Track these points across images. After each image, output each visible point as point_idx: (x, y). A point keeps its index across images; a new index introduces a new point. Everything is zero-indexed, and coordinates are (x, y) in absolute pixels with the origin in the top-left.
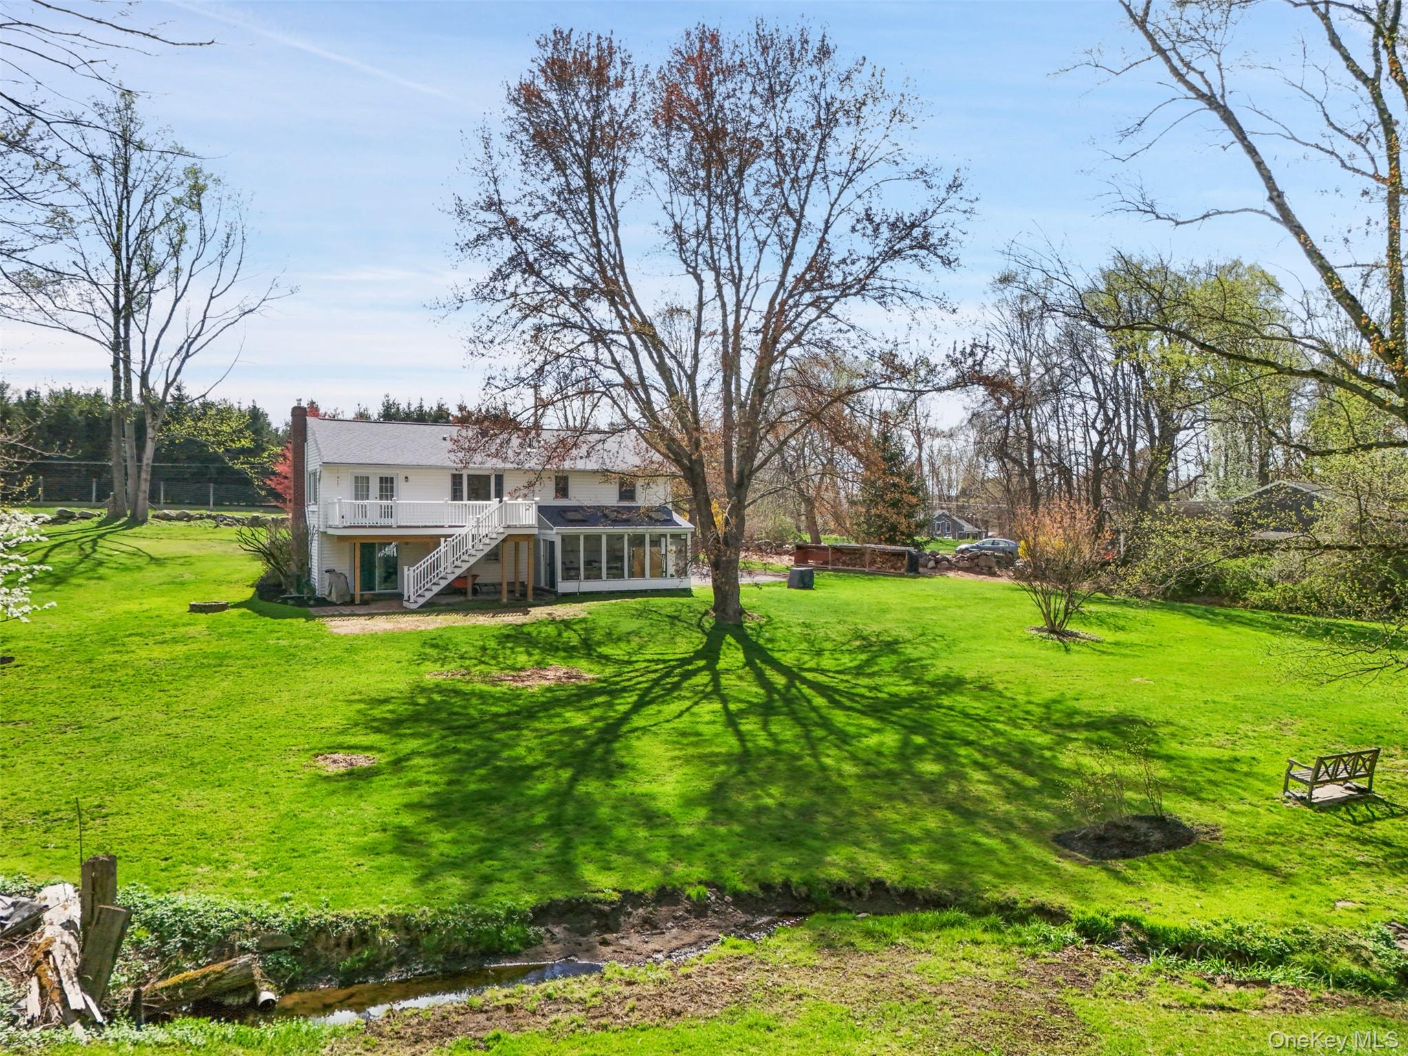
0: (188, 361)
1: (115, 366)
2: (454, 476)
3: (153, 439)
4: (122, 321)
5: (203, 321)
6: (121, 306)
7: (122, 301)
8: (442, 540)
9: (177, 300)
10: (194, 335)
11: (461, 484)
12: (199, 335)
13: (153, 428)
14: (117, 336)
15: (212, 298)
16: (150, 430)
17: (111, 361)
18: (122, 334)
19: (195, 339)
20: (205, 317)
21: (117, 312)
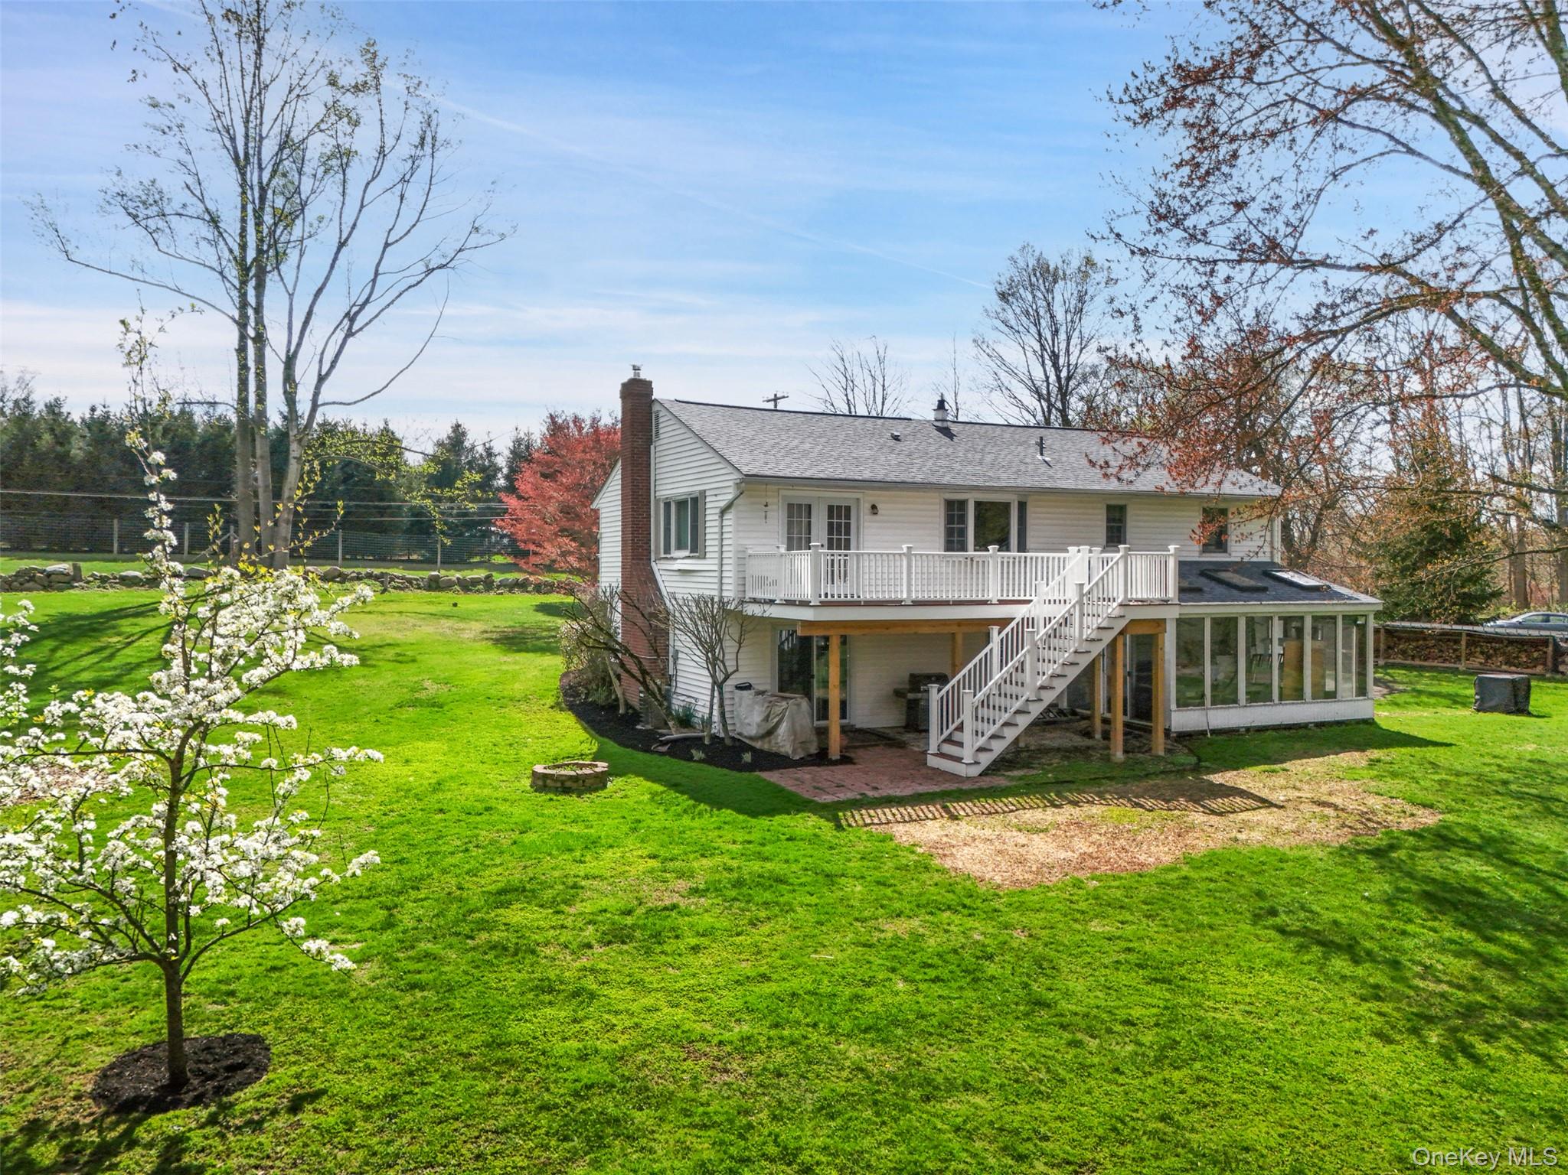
0: (351, 340)
1: (242, 350)
2: (950, 504)
3: (298, 459)
4: (252, 283)
5: (374, 281)
6: (249, 260)
7: (251, 254)
8: (995, 629)
9: (342, 245)
10: (360, 302)
11: (962, 519)
12: (367, 301)
13: (300, 441)
14: (243, 305)
15: (387, 245)
16: (294, 446)
17: (235, 343)
18: (252, 299)
19: (363, 306)
20: (377, 274)
21: (244, 269)
